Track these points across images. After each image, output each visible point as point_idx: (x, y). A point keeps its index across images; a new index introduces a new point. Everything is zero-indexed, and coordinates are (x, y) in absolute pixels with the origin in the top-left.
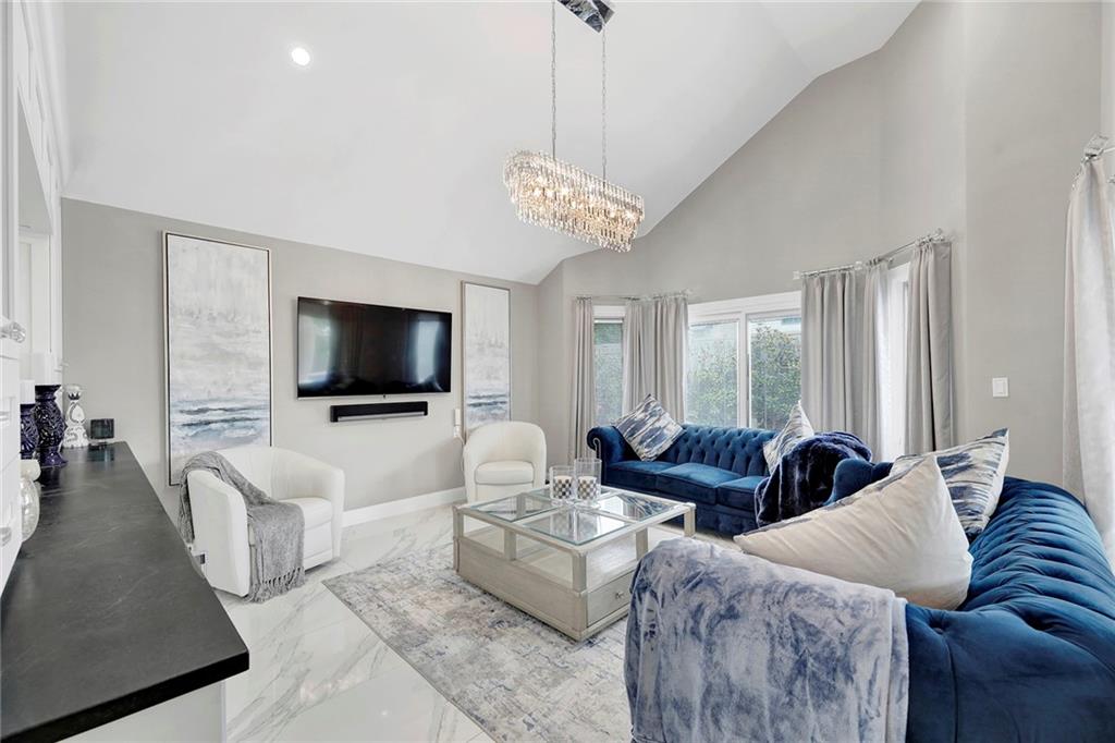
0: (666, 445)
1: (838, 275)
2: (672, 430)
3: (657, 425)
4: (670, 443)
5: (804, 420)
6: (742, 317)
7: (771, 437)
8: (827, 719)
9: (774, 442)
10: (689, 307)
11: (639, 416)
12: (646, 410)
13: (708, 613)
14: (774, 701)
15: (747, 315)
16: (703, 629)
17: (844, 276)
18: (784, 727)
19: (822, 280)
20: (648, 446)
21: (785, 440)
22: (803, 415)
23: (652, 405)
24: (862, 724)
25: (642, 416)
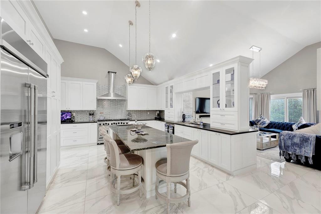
0: (266, 125)
1: (312, 90)
2: (267, 122)
3: (264, 121)
4: (267, 125)
5: (303, 120)
6: (286, 98)
7: (294, 124)
8: (306, 144)
9: (295, 125)
10: (271, 95)
11: (259, 119)
12: (261, 118)
13: (291, 136)
14: (300, 143)
15: (287, 97)
16: (291, 138)
17: (314, 90)
18: (302, 145)
19: (308, 91)
20: (262, 125)
21: (298, 124)
22: (303, 119)
23: (262, 117)
24: (310, 143)
25: (260, 119)
